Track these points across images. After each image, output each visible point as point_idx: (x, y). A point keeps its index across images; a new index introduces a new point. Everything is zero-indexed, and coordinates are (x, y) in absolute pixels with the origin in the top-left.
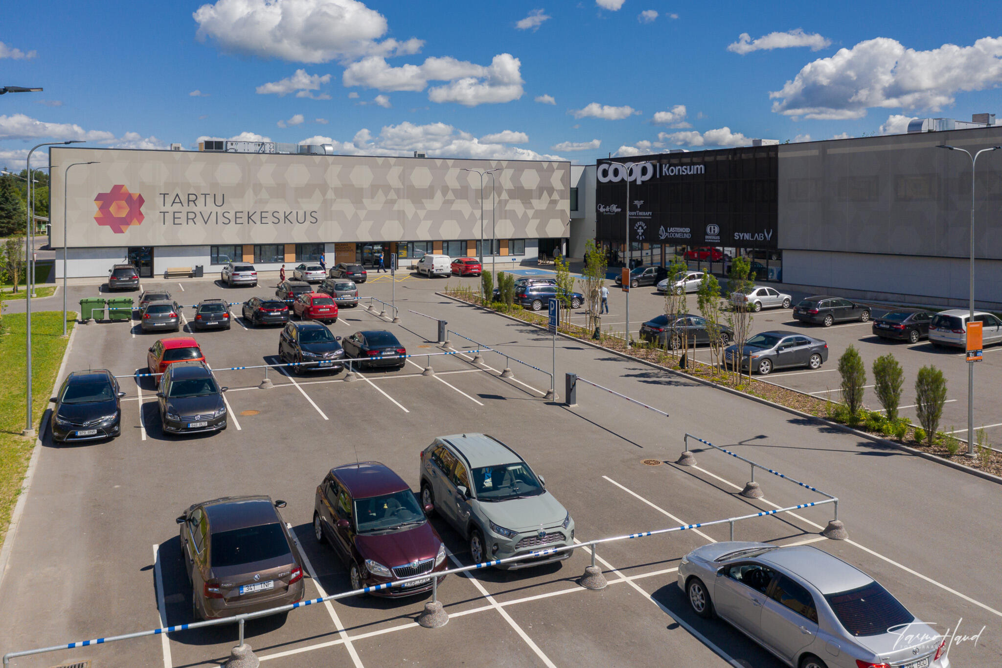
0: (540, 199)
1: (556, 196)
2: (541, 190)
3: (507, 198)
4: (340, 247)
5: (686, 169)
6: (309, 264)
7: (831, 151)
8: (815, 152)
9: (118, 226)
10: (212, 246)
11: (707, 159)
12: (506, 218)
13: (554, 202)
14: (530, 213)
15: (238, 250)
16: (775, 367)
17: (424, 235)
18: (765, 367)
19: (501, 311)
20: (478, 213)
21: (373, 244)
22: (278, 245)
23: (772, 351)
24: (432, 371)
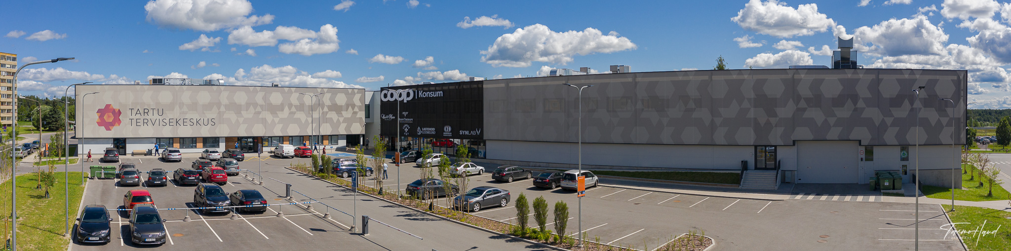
0: (347, 111)
1: (356, 109)
2: (347, 106)
3: (327, 110)
4: (228, 140)
5: (432, 94)
6: (210, 149)
7: (511, 85)
8: (503, 85)
9: (108, 126)
10: (157, 138)
11: (445, 88)
12: (326, 123)
13: (355, 113)
14: (341, 119)
15: (171, 141)
16: (482, 207)
17: (278, 133)
18: (477, 208)
19: (324, 179)
20: (310, 120)
21: (247, 138)
22: (193, 138)
23: (481, 198)
24: (283, 215)
